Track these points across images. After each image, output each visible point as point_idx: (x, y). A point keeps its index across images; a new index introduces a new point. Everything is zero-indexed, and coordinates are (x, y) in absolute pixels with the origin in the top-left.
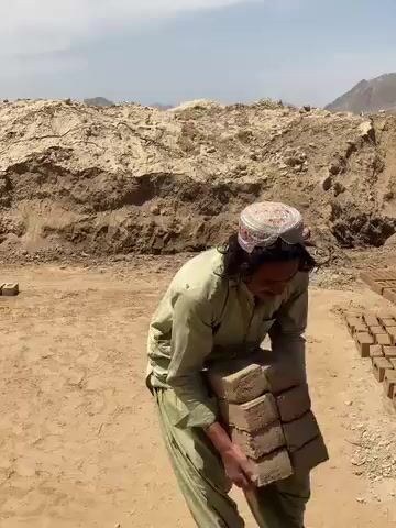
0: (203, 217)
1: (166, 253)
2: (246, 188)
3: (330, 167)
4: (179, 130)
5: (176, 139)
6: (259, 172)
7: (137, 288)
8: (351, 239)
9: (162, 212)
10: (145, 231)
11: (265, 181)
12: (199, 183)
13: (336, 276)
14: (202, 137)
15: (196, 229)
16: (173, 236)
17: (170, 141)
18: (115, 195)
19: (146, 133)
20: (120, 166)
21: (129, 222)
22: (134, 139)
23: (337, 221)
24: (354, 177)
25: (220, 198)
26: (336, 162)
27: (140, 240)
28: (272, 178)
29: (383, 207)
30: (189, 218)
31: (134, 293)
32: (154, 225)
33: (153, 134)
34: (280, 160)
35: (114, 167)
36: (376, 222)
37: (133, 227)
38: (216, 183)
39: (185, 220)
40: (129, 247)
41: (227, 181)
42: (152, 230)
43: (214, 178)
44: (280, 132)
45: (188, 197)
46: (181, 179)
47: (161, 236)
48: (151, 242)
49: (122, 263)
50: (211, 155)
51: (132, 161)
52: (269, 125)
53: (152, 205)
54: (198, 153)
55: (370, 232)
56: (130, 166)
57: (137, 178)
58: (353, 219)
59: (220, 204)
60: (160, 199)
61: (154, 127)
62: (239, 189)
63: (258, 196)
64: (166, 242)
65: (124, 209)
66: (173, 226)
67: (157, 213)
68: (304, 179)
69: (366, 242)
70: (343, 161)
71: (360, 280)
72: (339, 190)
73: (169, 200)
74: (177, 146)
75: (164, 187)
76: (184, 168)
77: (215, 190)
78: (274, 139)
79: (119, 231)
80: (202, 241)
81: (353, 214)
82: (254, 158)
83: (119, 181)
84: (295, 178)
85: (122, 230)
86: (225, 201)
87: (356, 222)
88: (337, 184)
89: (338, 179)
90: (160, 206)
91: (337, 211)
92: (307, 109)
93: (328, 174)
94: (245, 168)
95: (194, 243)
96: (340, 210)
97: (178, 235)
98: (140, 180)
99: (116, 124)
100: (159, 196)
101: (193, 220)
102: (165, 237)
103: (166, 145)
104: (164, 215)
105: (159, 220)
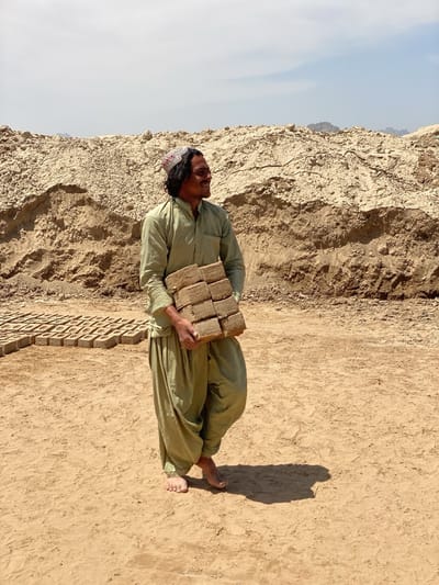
1: (394, 298)
4: (415, 158)
5: (411, 170)
7: (359, 336)
9: (391, 252)
10: (371, 272)
12: (436, 220)
15: (430, 272)
16: (403, 279)
17: (405, 172)
18: (338, 232)
19: (377, 162)
20: (345, 199)
21: (353, 261)
22: (362, 169)
27: (365, 282)
30: (422, 260)
31: (356, 341)
32: (381, 266)
33: (385, 164)
35: (339, 200)
37: (357, 267)
39: (417, 261)
40: (351, 289)
42: (378, 272)
45: (423, 236)
46: (414, 215)
47: (389, 279)
48: (377, 285)
49: (343, 306)
51: (360, 194)
53: (380, 243)
56: (357, 199)
57: (364, 213)
60: (389, 237)
61: (386, 156)
64: (394, 286)
65: (348, 247)
66: (404, 268)
67: (385, 252)
73: (400, 238)
74: (412, 178)
75: (394, 223)
76: (420, 202)
79: (341, 271)
83: (344, 216)
85: (345, 270)
90: (389, 245)
95: (427, 288)
97: (410, 278)
98: (367, 215)
99: (343, 153)
100: (388, 233)
101: (427, 262)
102: (393, 280)
103: (399, 176)
104: (393, 255)
105: (387, 260)
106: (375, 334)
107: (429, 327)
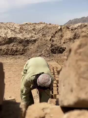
0: (23, 47)
1: (15, 55)
2: (33, 41)
3: (51, 36)
4: (19, 28)
5: (18, 30)
6: (36, 37)
8: (55, 52)
9: (14, 46)
10: (10, 50)
11: (37, 39)
12: (22, 39)
13: (49, 59)
14: (24, 29)
15: (22, 50)
17: (17, 30)
18: (3, 42)
19: (12, 28)
20: (5, 35)
21: (7, 48)
22: (9, 30)
23: (52, 48)
24: (56, 38)
25: (27, 43)
26: (52, 35)
27: (9, 52)
28: (38, 38)
29: (63, 45)
30: (20, 47)
32: (12, 49)
33: (13, 29)
34: (41, 34)
35: (4, 36)
36: (61, 48)
37: (8, 49)
38: (26, 39)
39: (19, 48)
40: (6, 54)
41: (29, 39)
42: (12, 50)
43: (26, 38)
44: (41, 29)
45: (20, 43)
46: (18, 38)
47: (14, 51)
48: (12, 52)
49: (4, 57)
50: (26, 33)
51: (8, 35)
52: (39, 27)
53: (12, 44)
54: (23, 33)
55: (60, 50)
56: (7, 36)
58: (56, 47)
59: (27, 44)
60: (14, 43)
61: (13, 27)
62: (31, 41)
63: (35, 42)
64: (15, 53)
65: (6, 45)
66: (17, 49)
67: (13, 46)
68: (45, 39)
69: (59, 52)
70: (54, 35)
71: (54, 60)
72: (53, 41)
73: (16, 43)
74: (19, 31)
75: (15, 40)
76: (19, 36)
77: (26, 41)
78: (40, 30)
80: (23, 52)
81: (56, 46)
82: (35, 34)
83: (5, 39)
84: (43, 38)
85: (5, 50)
86: (28, 43)
87: (56, 48)
88: (53, 40)
89: (53, 39)
90: (14, 45)
91: (52, 46)
92: (50, 24)
93: (51, 37)
94: (33, 36)
95: (21, 53)
96: (53, 45)
97: (18, 51)
98: (9, 39)
99: (5, 26)
100: (14, 42)
101: (21, 48)
102: (15, 51)
103: (16, 31)
104: (15, 46)
105: (13, 48)
106: (8, 62)
107: (19, 59)
